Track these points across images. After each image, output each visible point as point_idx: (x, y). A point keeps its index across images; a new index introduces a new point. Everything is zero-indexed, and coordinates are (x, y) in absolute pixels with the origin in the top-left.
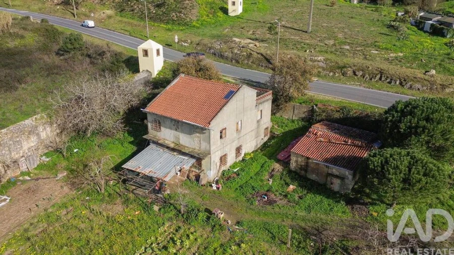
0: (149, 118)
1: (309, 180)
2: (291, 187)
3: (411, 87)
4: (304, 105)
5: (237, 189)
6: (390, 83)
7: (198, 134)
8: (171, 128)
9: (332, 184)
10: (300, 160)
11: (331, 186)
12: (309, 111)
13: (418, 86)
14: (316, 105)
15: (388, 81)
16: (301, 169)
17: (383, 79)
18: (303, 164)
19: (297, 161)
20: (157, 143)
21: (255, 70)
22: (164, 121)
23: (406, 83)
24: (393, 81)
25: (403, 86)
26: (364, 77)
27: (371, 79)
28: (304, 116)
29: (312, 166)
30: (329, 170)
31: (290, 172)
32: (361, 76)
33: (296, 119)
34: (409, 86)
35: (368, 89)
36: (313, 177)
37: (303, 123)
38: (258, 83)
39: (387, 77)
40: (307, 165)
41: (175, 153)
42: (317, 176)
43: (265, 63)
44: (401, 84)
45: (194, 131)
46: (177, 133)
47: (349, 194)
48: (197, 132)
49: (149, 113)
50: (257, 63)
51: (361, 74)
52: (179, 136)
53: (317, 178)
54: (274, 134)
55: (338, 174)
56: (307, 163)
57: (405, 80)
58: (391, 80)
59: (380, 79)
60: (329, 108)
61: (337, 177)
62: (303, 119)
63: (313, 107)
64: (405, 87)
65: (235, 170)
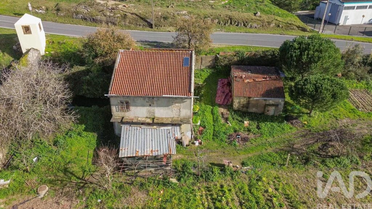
0: (112, 101)
1: (252, 113)
2: (246, 122)
3: (251, 26)
4: (209, 55)
5: (213, 138)
6: (237, 25)
7: (177, 104)
8: (143, 106)
9: (268, 111)
10: (242, 100)
11: (268, 112)
12: (213, 59)
13: (255, 25)
14: (219, 54)
15: (236, 24)
16: (243, 107)
17: (233, 23)
18: (245, 103)
19: (239, 102)
20: (131, 123)
21: (135, 29)
22: (134, 100)
23: (248, 24)
24: (239, 24)
25: (246, 26)
26: (220, 24)
27: (225, 24)
28: (209, 64)
29: (253, 102)
30: (267, 102)
31: (235, 111)
32: (217, 23)
33: (204, 68)
34: (250, 26)
35: (227, 33)
36: (254, 110)
37: (210, 70)
38: (156, 42)
39: (235, 21)
40: (248, 103)
41: (155, 127)
42: (257, 109)
43: (142, 23)
44: (244, 25)
45: (172, 102)
46: (151, 109)
47: (281, 114)
48: (176, 103)
49: (112, 97)
50: (134, 22)
51: (217, 21)
52: (154, 110)
53: (257, 110)
54: (198, 84)
55: (273, 103)
56: (249, 101)
57: (247, 22)
58: (238, 23)
59: (231, 23)
60: (229, 54)
61: (273, 105)
62: (209, 67)
63: (216, 55)
64: (247, 27)
65: (199, 124)
